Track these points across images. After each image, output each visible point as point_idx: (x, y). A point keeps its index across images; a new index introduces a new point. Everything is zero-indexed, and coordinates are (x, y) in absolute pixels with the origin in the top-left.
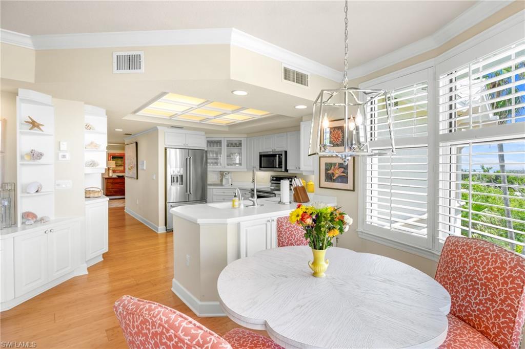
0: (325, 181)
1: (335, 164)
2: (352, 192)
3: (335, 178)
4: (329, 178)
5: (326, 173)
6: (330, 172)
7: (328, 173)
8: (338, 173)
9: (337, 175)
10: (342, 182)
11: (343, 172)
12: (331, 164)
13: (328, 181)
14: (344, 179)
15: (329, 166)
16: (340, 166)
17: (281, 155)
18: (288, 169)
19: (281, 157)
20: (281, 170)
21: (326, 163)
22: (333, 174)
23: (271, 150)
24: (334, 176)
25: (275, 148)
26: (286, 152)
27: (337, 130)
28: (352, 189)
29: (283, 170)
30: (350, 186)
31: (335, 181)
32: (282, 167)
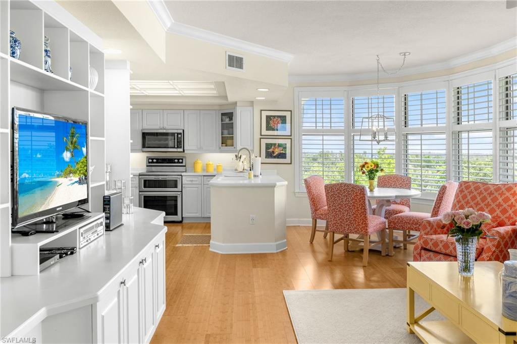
0: (266, 158)
1: (275, 144)
2: (289, 165)
3: (275, 155)
4: (269, 155)
5: (266, 151)
6: (271, 150)
7: (269, 152)
8: (277, 151)
9: (277, 153)
10: (282, 158)
11: (282, 151)
12: (271, 145)
13: (268, 158)
14: (282, 156)
15: (268, 146)
16: (279, 145)
17: (180, 134)
18: (185, 148)
19: (180, 136)
20: (179, 150)
21: (266, 144)
22: (273, 152)
23: (157, 127)
24: (274, 153)
25: (166, 126)
26: (183, 131)
27: (276, 118)
28: (290, 162)
29: (181, 150)
30: (288, 160)
31: (275, 157)
32: (181, 148)
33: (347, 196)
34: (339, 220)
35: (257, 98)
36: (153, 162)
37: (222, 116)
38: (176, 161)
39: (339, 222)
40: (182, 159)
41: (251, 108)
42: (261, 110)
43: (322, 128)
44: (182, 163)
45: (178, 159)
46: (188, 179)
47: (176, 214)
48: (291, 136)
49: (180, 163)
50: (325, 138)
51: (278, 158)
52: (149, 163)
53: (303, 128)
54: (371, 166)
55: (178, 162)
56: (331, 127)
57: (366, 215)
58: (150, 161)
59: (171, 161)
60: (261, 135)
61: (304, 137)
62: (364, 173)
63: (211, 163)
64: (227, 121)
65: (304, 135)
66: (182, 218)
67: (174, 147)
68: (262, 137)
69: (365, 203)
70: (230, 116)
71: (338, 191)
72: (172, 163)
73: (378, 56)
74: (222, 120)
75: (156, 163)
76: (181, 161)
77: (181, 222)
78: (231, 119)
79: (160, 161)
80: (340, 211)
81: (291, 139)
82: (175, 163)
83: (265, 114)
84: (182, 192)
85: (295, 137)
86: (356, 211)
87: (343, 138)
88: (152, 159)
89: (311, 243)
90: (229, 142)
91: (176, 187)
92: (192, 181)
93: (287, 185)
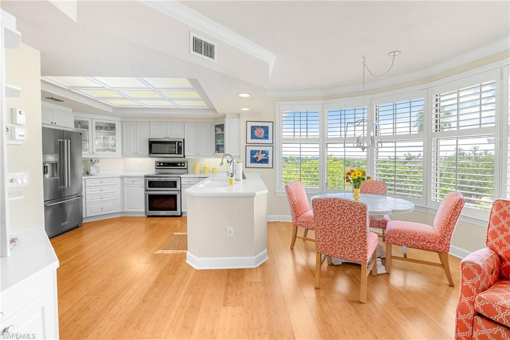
0: (250, 163)
1: (259, 151)
2: (271, 169)
3: (258, 160)
4: (254, 160)
5: (251, 157)
6: (255, 156)
7: (253, 157)
8: (261, 157)
9: (260, 159)
10: (264, 163)
11: (265, 156)
12: (256, 151)
13: (253, 163)
14: (265, 161)
15: (253, 153)
16: (263, 152)
17: (181, 142)
18: (185, 154)
19: (180, 144)
20: (180, 155)
21: (251, 151)
22: (257, 158)
23: (162, 137)
24: (259, 159)
25: (169, 136)
26: (184, 139)
27: (260, 128)
28: (271, 167)
29: (182, 155)
30: (270, 165)
31: (258, 162)
32: (181, 154)
33: (341, 215)
34: (329, 241)
35: (242, 109)
36: (160, 166)
37: (215, 128)
38: (179, 164)
39: (329, 243)
40: (184, 163)
41: (238, 119)
42: (247, 122)
43: (299, 137)
44: (184, 166)
45: (181, 163)
46: (186, 180)
47: (175, 209)
48: (272, 144)
49: (182, 166)
50: (303, 145)
51: (261, 163)
52: (157, 166)
53: (283, 137)
54: (359, 174)
55: (181, 166)
56: (307, 136)
57: (365, 239)
58: (158, 164)
59: (174, 164)
60: (247, 143)
61: (284, 145)
62: (348, 181)
63: (207, 166)
64: (219, 131)
65: (283, 143)
66: (182, 213)
67: (176, 154)
68: (248, 144)
69: (365, 224)
70: (221, 127)
71: (330, 208)
72: (176, 166)
73: (363, 57)
74: (216, 131)
75: (163, 166)
76: (183, 164)
77: (180, 216)
78: (223, 130)
79: (166, 164)
80: (331, 231)
81: (273, 146)
82: (178, 166)
83: (250, 125)
84: (181, 191)
85: (277, 145)
86: (353, 233)
87: (318, 146)
88: (160, 163)
89: (292, 249)
90: (221, 149)
91: (175, 186)
92: (189, 182)
93: (268, 194)
